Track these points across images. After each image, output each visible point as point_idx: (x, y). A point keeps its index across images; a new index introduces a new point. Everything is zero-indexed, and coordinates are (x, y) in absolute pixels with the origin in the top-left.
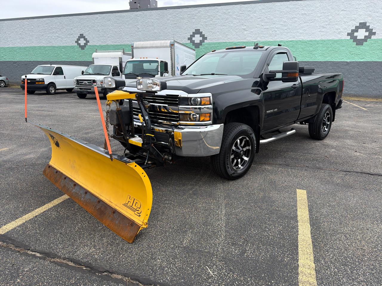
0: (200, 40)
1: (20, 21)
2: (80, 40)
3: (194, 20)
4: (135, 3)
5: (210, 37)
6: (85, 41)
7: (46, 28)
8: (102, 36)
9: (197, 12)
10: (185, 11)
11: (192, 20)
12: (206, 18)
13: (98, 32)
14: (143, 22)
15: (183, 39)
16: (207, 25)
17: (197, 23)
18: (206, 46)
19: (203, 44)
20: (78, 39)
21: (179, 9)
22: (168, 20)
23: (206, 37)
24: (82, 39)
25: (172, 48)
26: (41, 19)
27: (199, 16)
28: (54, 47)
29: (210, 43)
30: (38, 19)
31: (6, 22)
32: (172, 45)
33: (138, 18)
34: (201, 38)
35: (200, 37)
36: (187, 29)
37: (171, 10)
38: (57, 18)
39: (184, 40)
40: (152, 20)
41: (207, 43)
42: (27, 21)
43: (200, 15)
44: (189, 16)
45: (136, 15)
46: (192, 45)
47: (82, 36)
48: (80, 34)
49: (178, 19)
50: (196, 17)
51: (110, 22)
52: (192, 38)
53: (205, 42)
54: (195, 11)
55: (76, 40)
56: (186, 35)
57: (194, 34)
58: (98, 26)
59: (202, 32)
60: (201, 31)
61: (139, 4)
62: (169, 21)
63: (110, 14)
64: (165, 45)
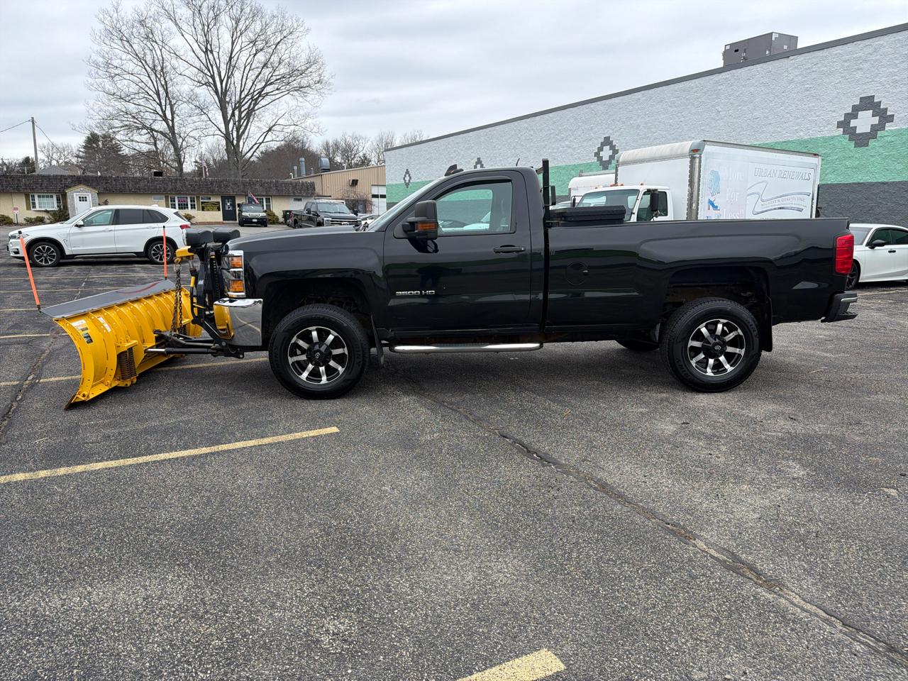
0: (872, 125)
1: (516, 123)
2: (602, 150)
3: (859, 75)
4: (737, 51)
5: (902, 115)
6: (611, 151)
7: (552, 131)
8: (643, 136)
9: (870, 50)
10: (836, 54)
11: (854, 73)
12: (897, 62)
13: (637, 128)
14: (730, 95)
15: (825, 126)
16: (896, 81)
17: (867, 80)
18: (889, 139)
19: (880, 134)
20: (600, 149)
21: (821, 52)
22: (792, 81)
23: (892, 113)
24: (607, 148)
25: (695, 158)
26: (546, 116)
27: (876, 60)
28: (560, 167)
29: (902, 129)
30: (542, 116)
31: (497, 128)
32: (695, 151)
33: (719, 88)
34: (876, 120)
35: (873, 116)
36: (837, 100)
37: (800, 56)
38: (571, 109)
39: (826, 129)
40: (752, 89)
41: (891, 131)
42: (526, 122)
43: (878, 57)
44: (846, 64)
45: (717, 82)
46: (847, 141)
47: (607, 141)
48: (605, 138)
49: (815, 76)
50: (866, 66)
51: (661, 104)
52: (849, 122)
53: (886, 129)
54: (865, 49)
55: (597, 151)
56: (834, 114)
57: (856, 110)
58: (639, 116)
59: (880, 102)
60: (878, 100)
61: (745, 52)
62: (793, 86)
63: (664, 87)
64: (679, 152)
